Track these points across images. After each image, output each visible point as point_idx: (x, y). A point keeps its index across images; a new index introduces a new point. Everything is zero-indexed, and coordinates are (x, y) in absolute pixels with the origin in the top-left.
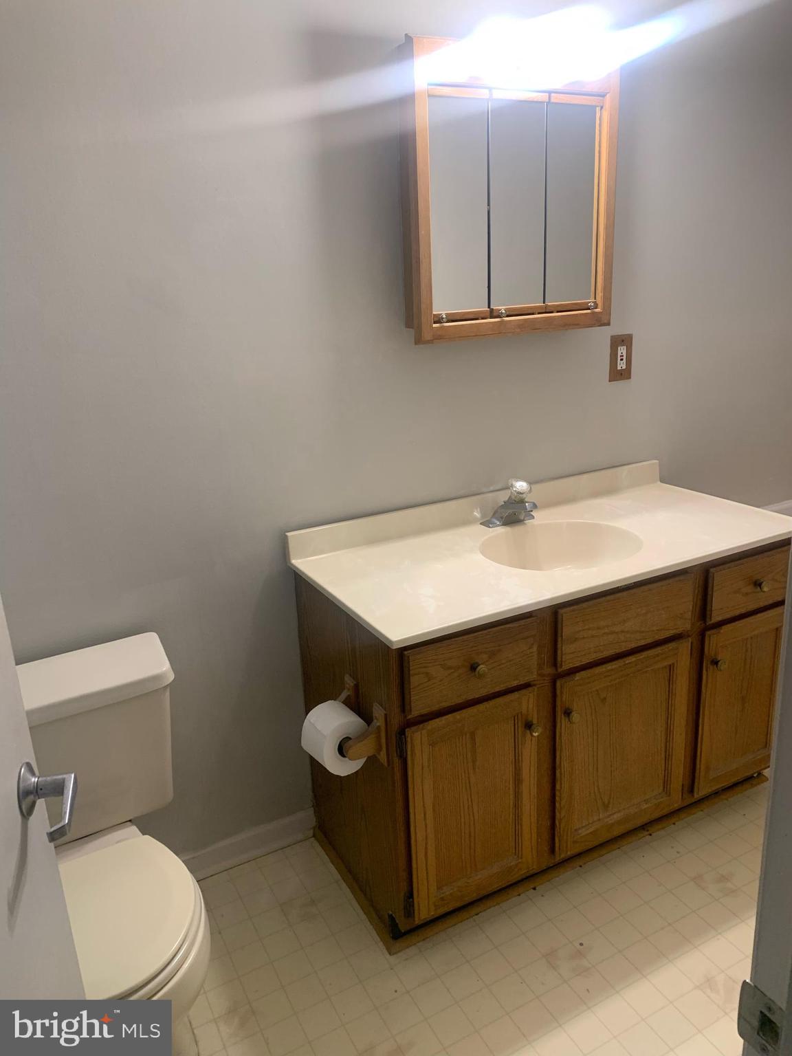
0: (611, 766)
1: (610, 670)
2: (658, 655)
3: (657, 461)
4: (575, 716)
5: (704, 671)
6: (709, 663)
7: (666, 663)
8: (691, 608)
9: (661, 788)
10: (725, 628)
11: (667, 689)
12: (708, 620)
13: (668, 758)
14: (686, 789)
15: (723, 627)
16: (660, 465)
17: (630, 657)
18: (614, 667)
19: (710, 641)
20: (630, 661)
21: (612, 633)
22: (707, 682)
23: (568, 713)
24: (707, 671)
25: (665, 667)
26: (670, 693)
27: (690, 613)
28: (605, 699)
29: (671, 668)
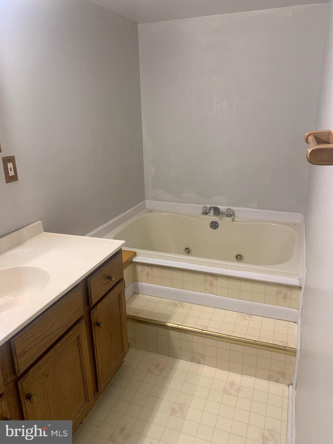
0: (58, 407)
1: (48, 358)
2: (71, 336)
3: (41, 221)
4: (34, 399)
5: (93, 331)
6: (95, 325)
7: (76, 337)
8: (82, 303)
9: (84, 399)
10: (99, 305)
11: (78, 350)
12: (91, 305)
13: (84, 383)
14: (94, 391)
15: (98, 305)
16: (42, 223)
17: (57, 345)
18: (50, 355)
19: (93, 314)
20: (58, 347)
21: (45, 337)
22: (95, 335)
23: (29, 397)
24: (94, 330)
25: (75, 339)
26: (80, 350)
27: (82, 306)
28: (48, 374)
29: (78, 338)
